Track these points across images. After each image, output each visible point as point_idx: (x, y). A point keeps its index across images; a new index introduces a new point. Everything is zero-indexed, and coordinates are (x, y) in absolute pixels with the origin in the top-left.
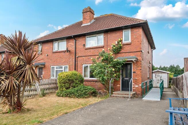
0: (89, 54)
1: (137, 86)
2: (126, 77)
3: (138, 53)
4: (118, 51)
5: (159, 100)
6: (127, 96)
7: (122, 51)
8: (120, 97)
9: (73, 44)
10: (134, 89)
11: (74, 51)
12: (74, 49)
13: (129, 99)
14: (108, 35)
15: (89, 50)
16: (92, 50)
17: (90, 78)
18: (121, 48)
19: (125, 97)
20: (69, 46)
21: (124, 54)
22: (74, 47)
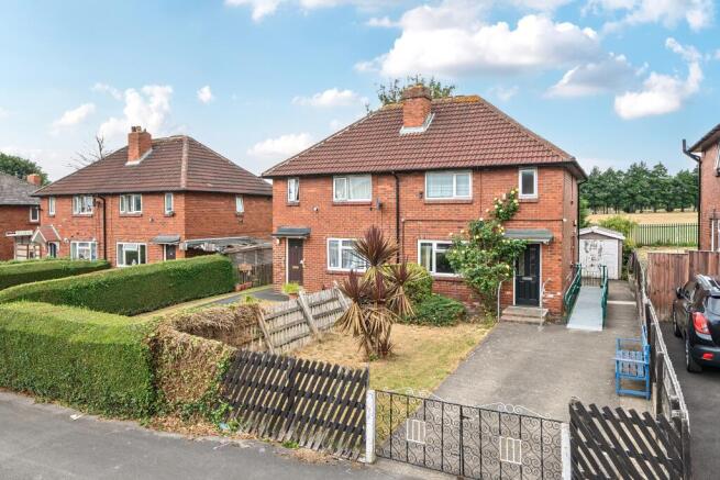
0: (435, 217)
1: (551, 296)
2: (527, 275)
3: (554, 223)
4: (508, 214)
5: (600, 329)
6: (533, 320)
7: (518, 216)
8: (521, 323)
9: (391, 189)
10: (545, 301)
11: (395, 206)
12: (394, 201)
13: (540, 328)
14: (484, 176)
15: (434, 208)
16: (442, 207)
17: (437, 271)
18: (515, 210)
19: (530, 323)
20: (380, 192)
21: (522, 223)
22: (394, 195)
